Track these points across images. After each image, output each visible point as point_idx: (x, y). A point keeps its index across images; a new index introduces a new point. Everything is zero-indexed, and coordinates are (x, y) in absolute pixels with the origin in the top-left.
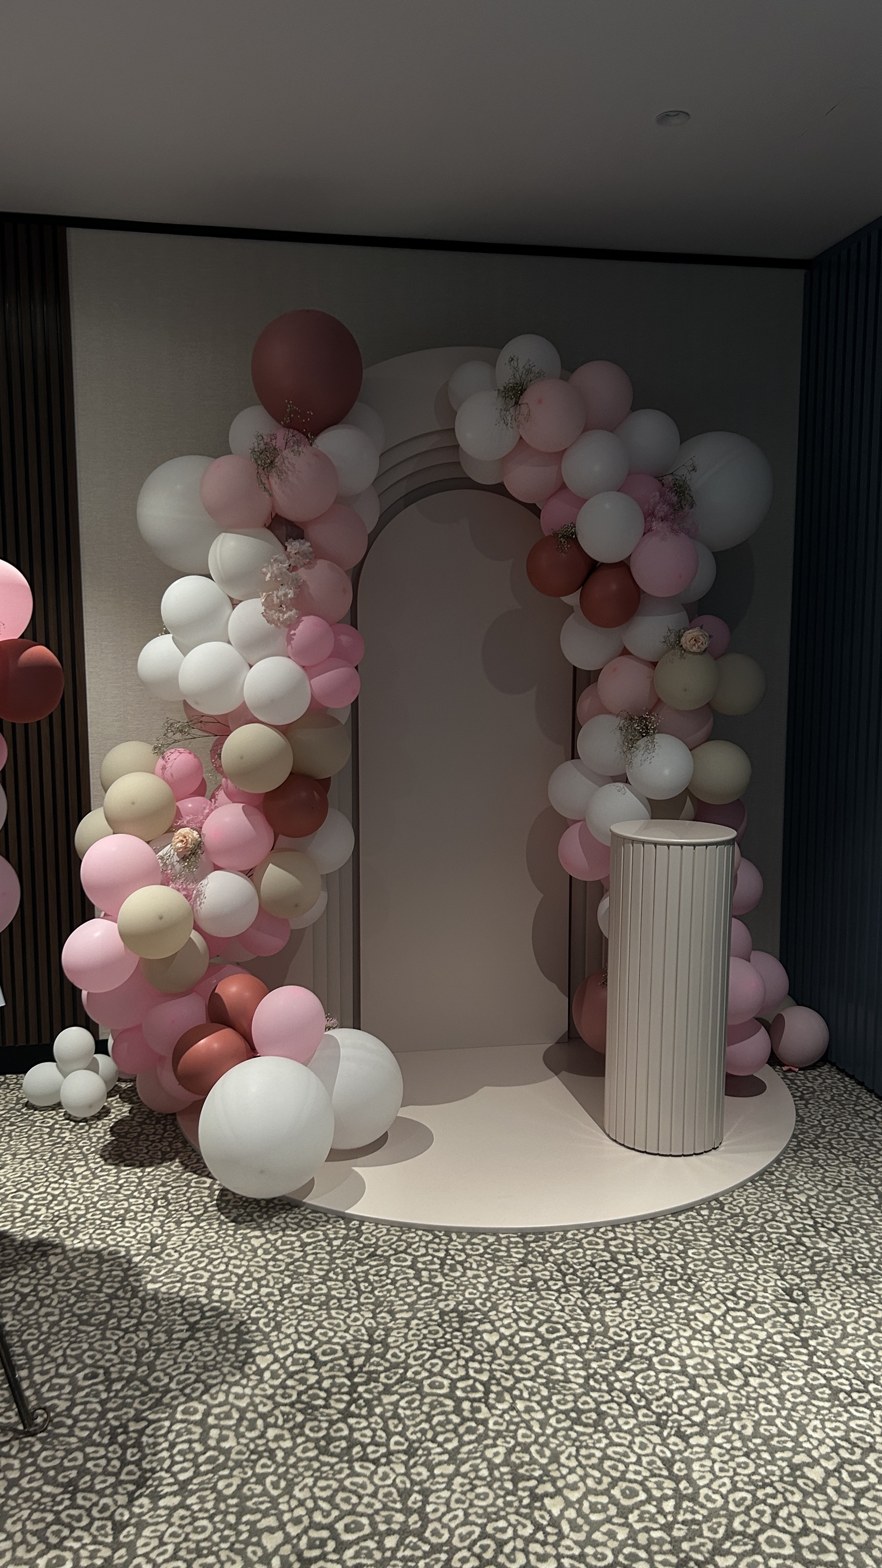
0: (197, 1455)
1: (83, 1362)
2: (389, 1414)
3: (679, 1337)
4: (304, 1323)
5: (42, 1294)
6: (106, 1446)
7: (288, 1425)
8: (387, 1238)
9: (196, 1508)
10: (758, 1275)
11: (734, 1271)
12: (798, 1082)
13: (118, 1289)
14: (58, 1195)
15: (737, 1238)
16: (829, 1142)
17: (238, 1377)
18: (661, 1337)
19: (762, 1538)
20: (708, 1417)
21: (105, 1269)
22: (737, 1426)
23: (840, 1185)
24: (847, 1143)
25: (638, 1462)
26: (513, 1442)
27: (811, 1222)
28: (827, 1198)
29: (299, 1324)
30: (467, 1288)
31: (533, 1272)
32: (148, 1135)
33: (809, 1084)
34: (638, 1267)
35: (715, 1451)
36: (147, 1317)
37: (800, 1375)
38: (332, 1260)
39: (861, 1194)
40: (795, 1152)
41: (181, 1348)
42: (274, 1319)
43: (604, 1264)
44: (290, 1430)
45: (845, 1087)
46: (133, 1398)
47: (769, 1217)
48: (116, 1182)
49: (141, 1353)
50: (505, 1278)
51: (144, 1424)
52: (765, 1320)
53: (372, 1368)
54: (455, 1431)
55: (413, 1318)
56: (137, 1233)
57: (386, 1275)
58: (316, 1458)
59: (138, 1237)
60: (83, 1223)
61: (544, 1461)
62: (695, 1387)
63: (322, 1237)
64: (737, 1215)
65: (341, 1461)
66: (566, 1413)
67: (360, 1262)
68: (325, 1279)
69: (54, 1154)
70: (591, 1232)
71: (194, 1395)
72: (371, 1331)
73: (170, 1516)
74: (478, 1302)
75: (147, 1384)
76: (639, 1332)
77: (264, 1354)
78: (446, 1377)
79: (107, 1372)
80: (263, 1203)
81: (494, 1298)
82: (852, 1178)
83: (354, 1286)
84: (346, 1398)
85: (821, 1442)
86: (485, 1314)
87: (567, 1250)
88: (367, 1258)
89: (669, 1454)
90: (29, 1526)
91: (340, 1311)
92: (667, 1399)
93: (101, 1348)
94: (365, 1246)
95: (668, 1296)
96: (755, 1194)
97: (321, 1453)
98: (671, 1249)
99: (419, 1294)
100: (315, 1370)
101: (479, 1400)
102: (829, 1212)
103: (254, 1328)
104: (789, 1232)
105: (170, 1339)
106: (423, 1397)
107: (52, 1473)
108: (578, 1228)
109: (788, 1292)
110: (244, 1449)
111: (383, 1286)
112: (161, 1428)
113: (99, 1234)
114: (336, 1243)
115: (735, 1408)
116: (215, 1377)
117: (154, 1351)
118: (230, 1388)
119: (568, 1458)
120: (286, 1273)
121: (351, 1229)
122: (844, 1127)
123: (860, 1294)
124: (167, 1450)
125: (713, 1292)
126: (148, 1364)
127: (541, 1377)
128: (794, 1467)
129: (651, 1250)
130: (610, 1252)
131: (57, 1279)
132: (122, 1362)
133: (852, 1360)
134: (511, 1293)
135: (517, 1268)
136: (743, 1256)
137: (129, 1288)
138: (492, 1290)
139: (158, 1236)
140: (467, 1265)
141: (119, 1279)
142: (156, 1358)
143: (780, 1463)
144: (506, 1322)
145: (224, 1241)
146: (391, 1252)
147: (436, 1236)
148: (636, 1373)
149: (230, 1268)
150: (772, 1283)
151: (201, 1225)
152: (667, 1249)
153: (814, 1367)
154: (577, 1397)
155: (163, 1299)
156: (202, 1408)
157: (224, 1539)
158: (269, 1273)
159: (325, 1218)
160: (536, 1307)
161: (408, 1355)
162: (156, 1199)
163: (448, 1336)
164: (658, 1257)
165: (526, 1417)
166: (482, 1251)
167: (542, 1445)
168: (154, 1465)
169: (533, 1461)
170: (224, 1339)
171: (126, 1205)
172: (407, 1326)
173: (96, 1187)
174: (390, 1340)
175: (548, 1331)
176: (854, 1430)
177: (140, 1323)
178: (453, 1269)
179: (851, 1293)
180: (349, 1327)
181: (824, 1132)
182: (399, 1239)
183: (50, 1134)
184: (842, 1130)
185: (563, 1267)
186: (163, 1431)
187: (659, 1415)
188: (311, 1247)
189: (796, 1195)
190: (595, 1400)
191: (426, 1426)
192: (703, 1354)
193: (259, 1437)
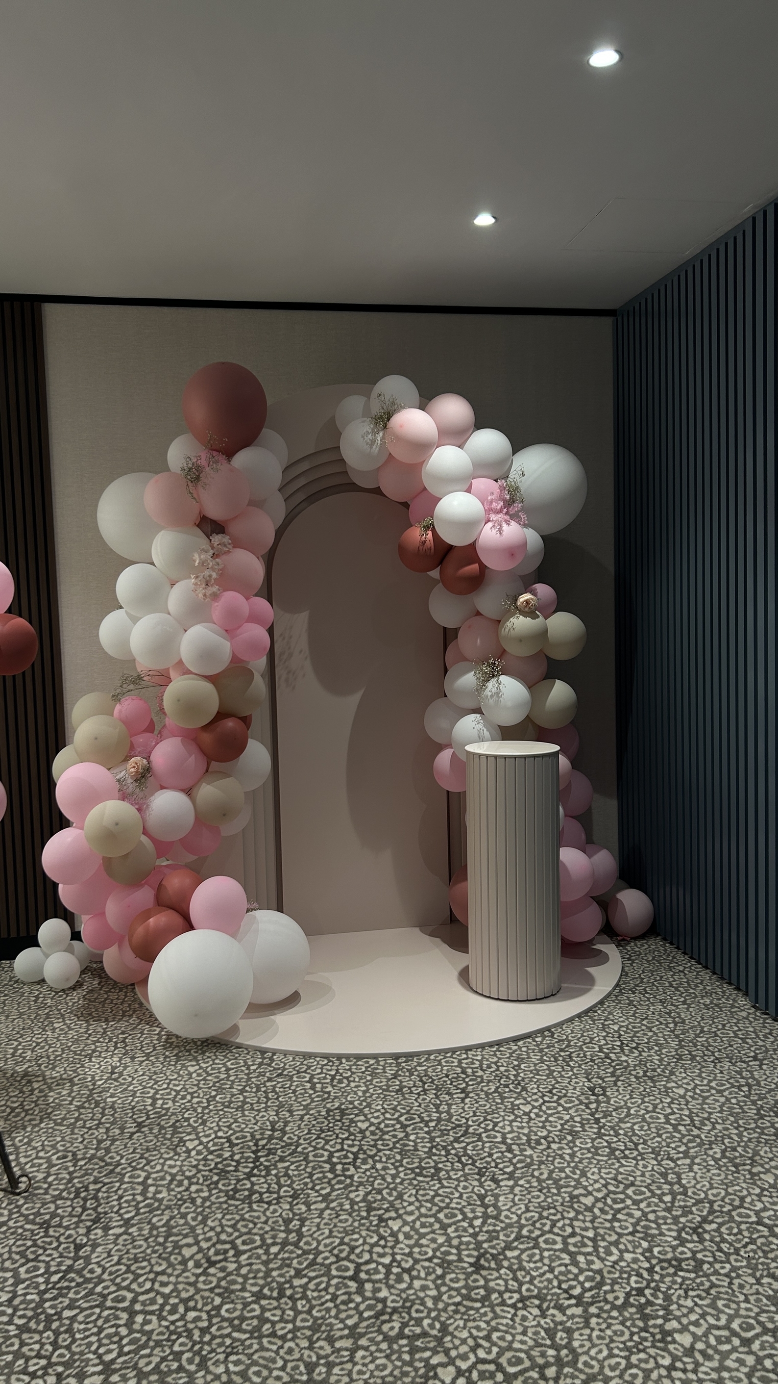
0: (138, 1203)
1: (57, 1149)
2: (281, 1174)
3: (504, 1120)
4: (224, 1120)
5: (27, 1107)
6: (72, 1200)
7: (206, 1183)
8: (292, 1063)
9: (135, 1234)
10: (571, 1079)
11: (554, 1077)
12: (628, 948)
13: (85, 1102)
14: (41, 1042)
15: (560, 1056)
16: (645, 990)
17: (171, 1155)
18: (491, 1120)
19: (541, 1240)
20: (516, 1169)
21: (75, 1090)
22: (536, 1173)
23: (646, 1018)
24: (658, 990)
25: (461, 1197)
26: (370, 1188)
27: (619, 1043)
28: (634, 1027)
29: (220, 1120)
30: (349, 1094)
31: (401, 1082)
32: (112, 1000)
33: (637, 949)
34: (481, 1077)
35: (517, 1190)
36: (106, 1119)
37: (589, 1141)
38: (249, 1079)
39: (661, 1023)
40: (616, 996)
41: (130, 1138)
42: (201, 1118)
43: (455, 1075)
44: (208, 1186)
45: (665, 950)
46: (94, 1170)
47: (587, 1041)
48: (86, 1032)
49: (100, 1142)
50: (379, 1087)
51: (100, 1185)
52: (570, 1108)
53: (272, 1146)
54: (329, 1183)
55: (306, 1114)
56: (101, 1066)
58: (226, 1202)
59: (101, 1069)
60: (60, 1060)
61: (392, 1199)
62: (510, 1150)
63: (242, 1064)
64: (563, 1040)
65: (244, 1203)
66: (412, 1170)
67: (270, 1080)
68: (242, 1092)
69: (38, 1015)
70: (449, 1055)
71: (138, 1167)
72: (273, 1124)
73: (117, 1239)
74: (356, 1103)
75: (103, 1161)
76: (475, 1118)
77: (192, 1140)
78: (326, 1150)
79: (74, 1154)
80: (199, 1043)
81: (369, 1100)
82: (656, 1013)
83: (264, 1095)
84: (251, 1165)
85: (596, 1181)
86: (361, 1111)
87: (429, 1067)
88: (276, 1077)
89: (483, 1192)
90: (14, 1249)
91: (252, 1111)
92: (488, 1159)
93: (70, 1140)
94: (275, 1069)
95: (500, 1094)
96: (579, 1025)
97: (229, 1199)
98: (508, 1064)
99: (312, 1099)
100: (229, 1149)
101: (349, 1163)
102: (634, 1036)
103: (186, 1124)
104: (601, 1051)
105: (122, 1133)
106: (308, 1163)
107: (31, 1217)
108: (439, 1052)
109: (592, 1089)
110: (173, 1198)
111: (286, 1095)
112: (113, 1187)
113: (71, 1067)
114: (253, 1068)
115: (537, 1163)
116: (155, 1155)
117: (110, 1140)
118: (165, 1161)
119: (409, 1196)
120: (213, 1088)
121: (265, 1058)
122: (658, 979)
123: (645, 1089)
124: (117, 1200)
125: (535, 1091)
126: (105, 1149)
127: (397, 1148)
128: (572, 1197)
129: (493, 1065)
130: (461, 1067)
131: (39, 1097)
132: (86, 1148)
133: (630, 1130)
134: (382, 1096)
135: (389, 1080)
136: (563, 1067)
137: (93, 1101)
138: (368, 1095)
139: (117, 1067)
140: (351, 1079)
141: (86, 1096)
142: (111, 1145)
143: (563, 1195)
144: (376, 1115)
145: (168, 1069)
146: (295, 1072)
147: (329, 1061)
148: (468, 1144)
149: (171, 1086)
150: (581, 1084)
151: (150, 1059)
152: (505, 1064)
153: (600, 1135)
154: (421, 1160)
155: (119, 1108)
156: (143, 1174)
157: (154, 1252)
158: (200, 1088)
159: (246, 1052)
160: (399, 1104)
161: (299, 1138)
162: (116, 1043)
163: (331, 1125)
164: (498, 1070)
165: (382, 1173)
166: (364, 1069)
167: (391, 1189)
168: (107, 1209)
169: (383, 1199)
170: (163, 1131)
171: (93, 1047)
172: (301, 1119)
173: (71, 1036)
174: (287, 1128)
175: (406, 1119)
176: (621, 1173)
177: (100, 1123)
178: (340, 1082)
179: (639, 1088)
180: (257, 1121)
181: (642, 982)
182: (302, 1064)
183: (35, 1001)
184: (656, 981)
185: (424, 1079)
186: (114, 1189)
187: (480, 1169)
188: (233, 1071)
189: (610, 1026)
190: (434, 1161)
191: (308, 1180)
192: (520, 1131)
193: (185, 1191)
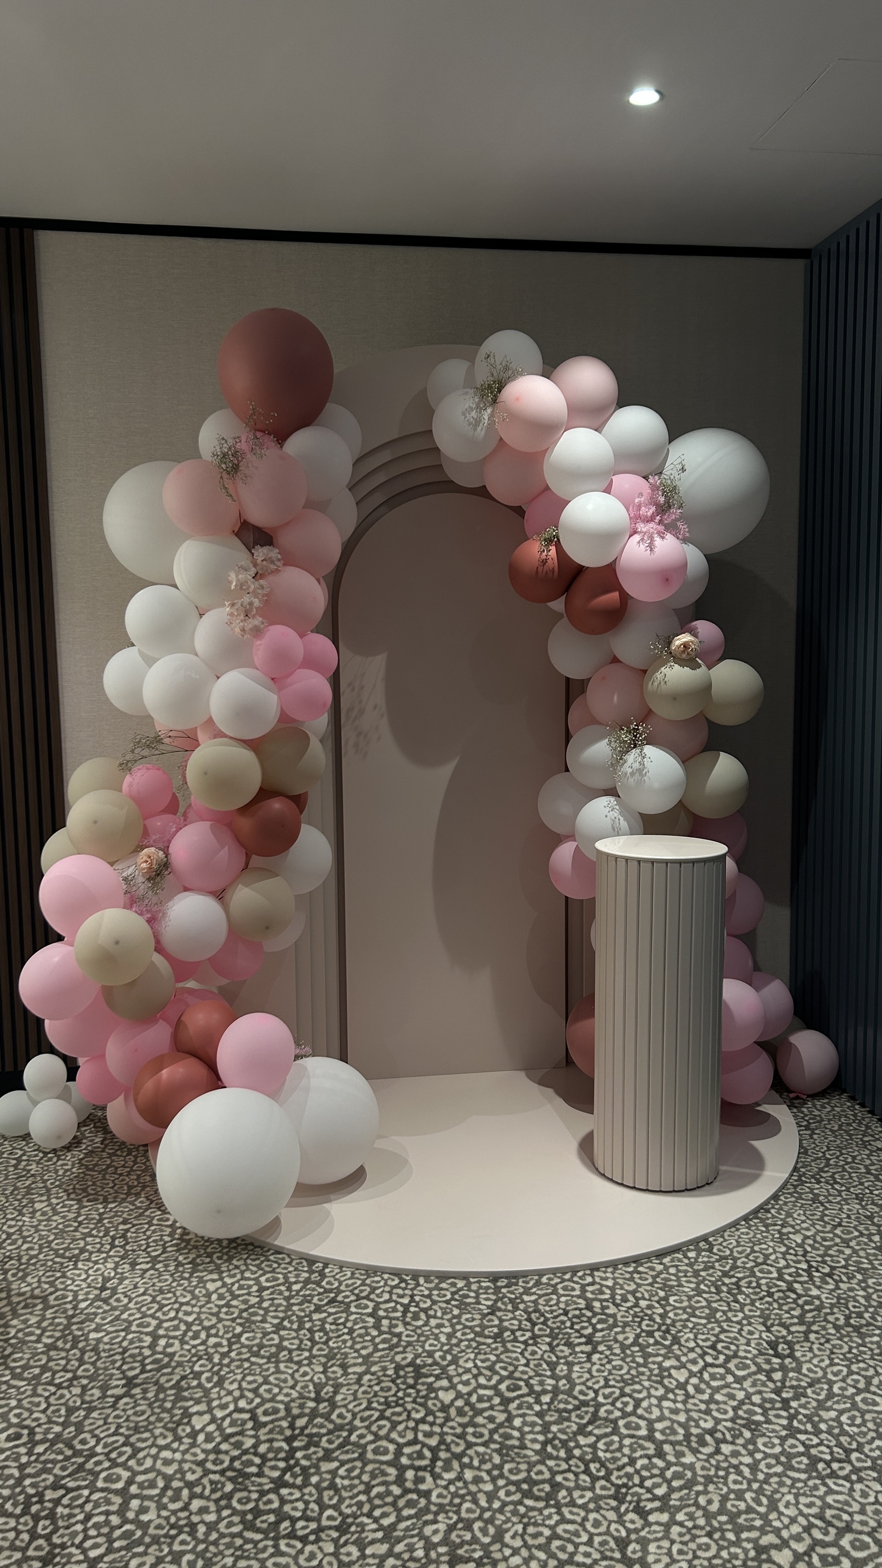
0: (113, 1529)
1: (8, 1421)
2: (325, 1484)
3: (649, 1396)
4: (249, 1378)
6: (18, 1517)
7: (215, 1496)
8: (350, 1282)
10: (742, 1325)
11: (717, 1321)
12: (805, 1110)
13: (58, 1339)
14: (13, 1234)
15: (724, 1284)
16: (832, 1177)
17: (169, 1440)
18: (630, 1396)
20: (672, 1490)
21: (48, 1316)
22: (702, 1500)
23: (840, 1225)
24: (851, 1178)
25: (590, 1543)
26: (455, 1518)
27: (804, 1266)
28: (824, 1239)
29: (243, 1379)
30: (428, 1338)
31: (501, 1320)
32: (116, 1168)
33: (817, 1113)
34: (614, 1316)
35: (675, 1530)
36: (85, 1370)
37: (777, 1441)
38: (289, 1306)
39: (862, 1235)
40: (795, 1187)
41: (114, 1406)
42: (217, 1373)
43: (577, 1312)
44: (217, 1501)
45: (855, 1115)
46: (54, 1462)
47: (760, 1260)
48: (75, 1220)
49: (71, 1411)
50: (470, 1328)
52: (744, 1378)
53: (315, 1430)
54: (394, 1504)
55: (365, 1373)
56: (89, 1276)
57: (344, 1324)
58: (240, 1535)
59: (89, 1281)
60: (34, 1264)
61: (487, 1540)
62: (660, 1454)
63: (281, 1281)
64: (726, 1258)
65: (266, 1538)
66: (517, 1484)
67: (318, 1309)
68: (279, 1327)
69: (16, 1188)
70: (567, 1276)
71: (119, 1460)
72: (318, 1387)
74: (437, 1355)
75: (71, 1447)
76: (607, 1391)
77: (200, 1414)
78: (392, 1441)
79: (32, 1433)
80: (225, 1243)
81: (456, 1349)
82: (853, 1217)
83: (309, 1336)
84: (282, 1465)
85: (793, 1520)
86: (444, 1369)
87: (540, 1296)
88: (326, 1304)
89: (624, 1534)
91: (289, 1364)
92: (629, 1469)
93: (29, 1406)
94: (326, 1291)
95: (643, 1348)
96: (748, 1234)
97: (246, 1529)
98: (651, 1296)
99: (375, 1345)
100: (252, 1433)
101: (424, 1469)
102: (826, 1254)
103: (195, 1383)
104: (780, 1278)
105: (104, 1396)
106: (365, 1465)
108: (554, 1271)
109: (773, 1345)
110: (164, 1523)
111: (339, 1336)
112: (80, 1496)
113: (48, 1277)
114: (296, 1287)
115: (701, 1480)
116: (145, 1440)
117: (84, 1409)
118: (159, 1452)
119: (513, 1537)
120: (238, 1321)
121: (314, 1272)
122: (850, 1160)
123: (851, 1348)
124: (82, 1522)
125: (692, 1344)
126: (75, 1424)
127: (495, 1442)
128: (760, 1550)
129: (630, 1297)
130: (586, 1299)
132: (50, 1421)
133: (835, 1424)
134: (474, 1344)
135: (484, 1316)
136: (728, 1304)
137: (70, 1338)
138: (454, 1341)
139: (110, 1279)
140: (431, 1313)
141: (61, 1327)
142: (86, 1417)
143: (745, 1544)
144: (465, 1377)
145: (179, 1285)
146: (353, 1298)
147: (402, 1281)
148: (599, 1438)
149: (181, 1315)
150: (756, 1336)
151: (157, 1266)
152: (647, 1296)
153: (793, 1432)
154: (531, 1465)
155: (104, 1351)
156: (125, 1474)
158: (220, 1320)
159: (288, 1260)
160: (499, 1360)
161: (354, 1415)
162: (113, 1238)
163: (400, 1394)
164: (636, 1305)
165: (473, 1488)
166: (449, 1297)
167: (487, 1522)
168: (65, 1539)
169: (475, 1540)
170: (162, 1396)
171: (82, 1243)
172: (359, 1382)
173: (54, 1224)
174: (339, 1397)
175: (509, 1389)
176: (830, 1507)
177: (75, 1378)
178: (416, 1317)
179: (841, 1347)
180: (296, 1382)
181: (828, 1165)
182: (363, 1284)
183: (16, 1166)
184: (847, 1163)
185: (533, 1316)
186: (81, 1501)
187: (618, 1487)
188: (268, 1292)
189: (791, 1236)
190: (550, 1469)
191: (363, 1498)
192: (674, 1417)
193: (182, 1510)
